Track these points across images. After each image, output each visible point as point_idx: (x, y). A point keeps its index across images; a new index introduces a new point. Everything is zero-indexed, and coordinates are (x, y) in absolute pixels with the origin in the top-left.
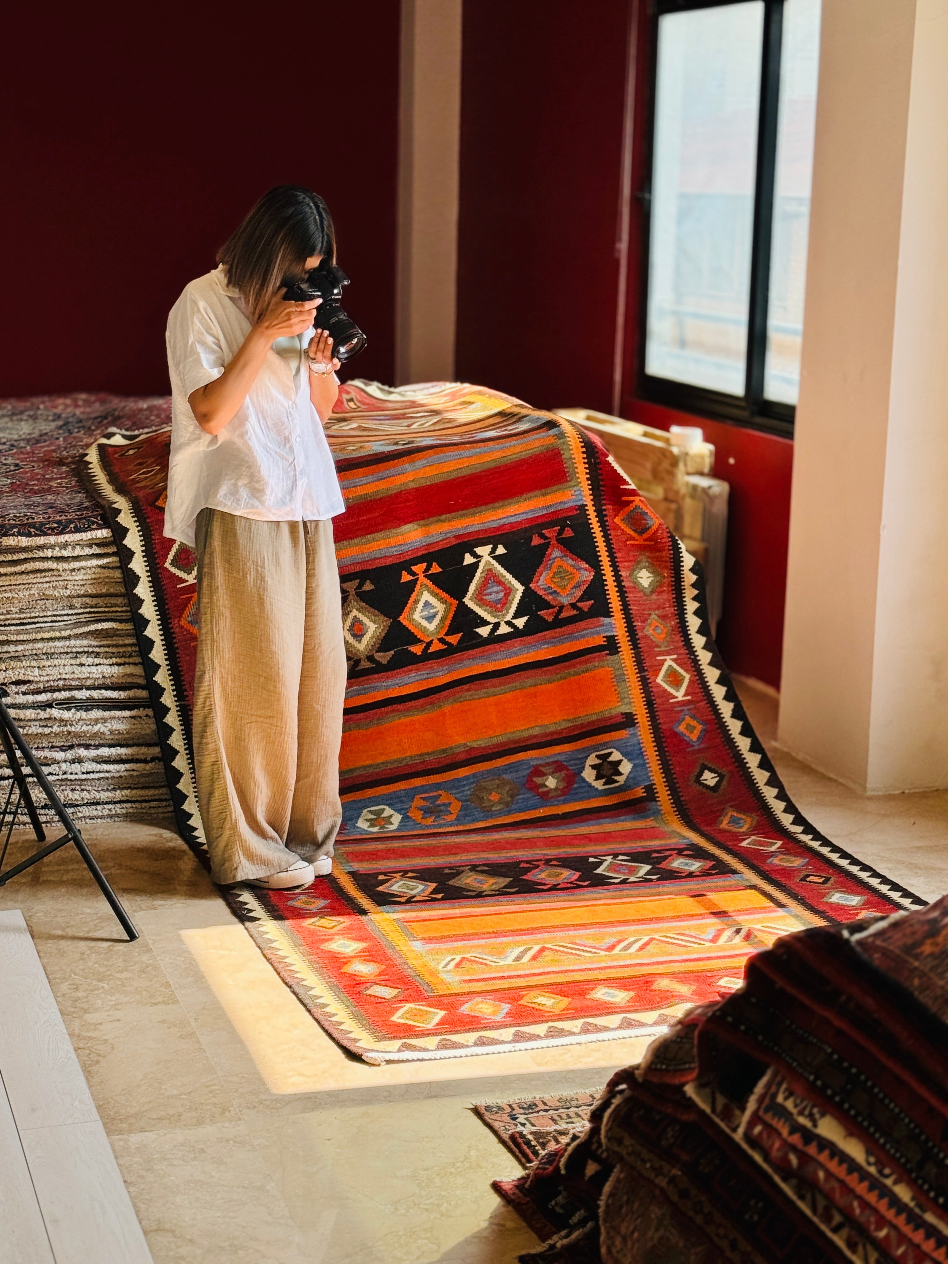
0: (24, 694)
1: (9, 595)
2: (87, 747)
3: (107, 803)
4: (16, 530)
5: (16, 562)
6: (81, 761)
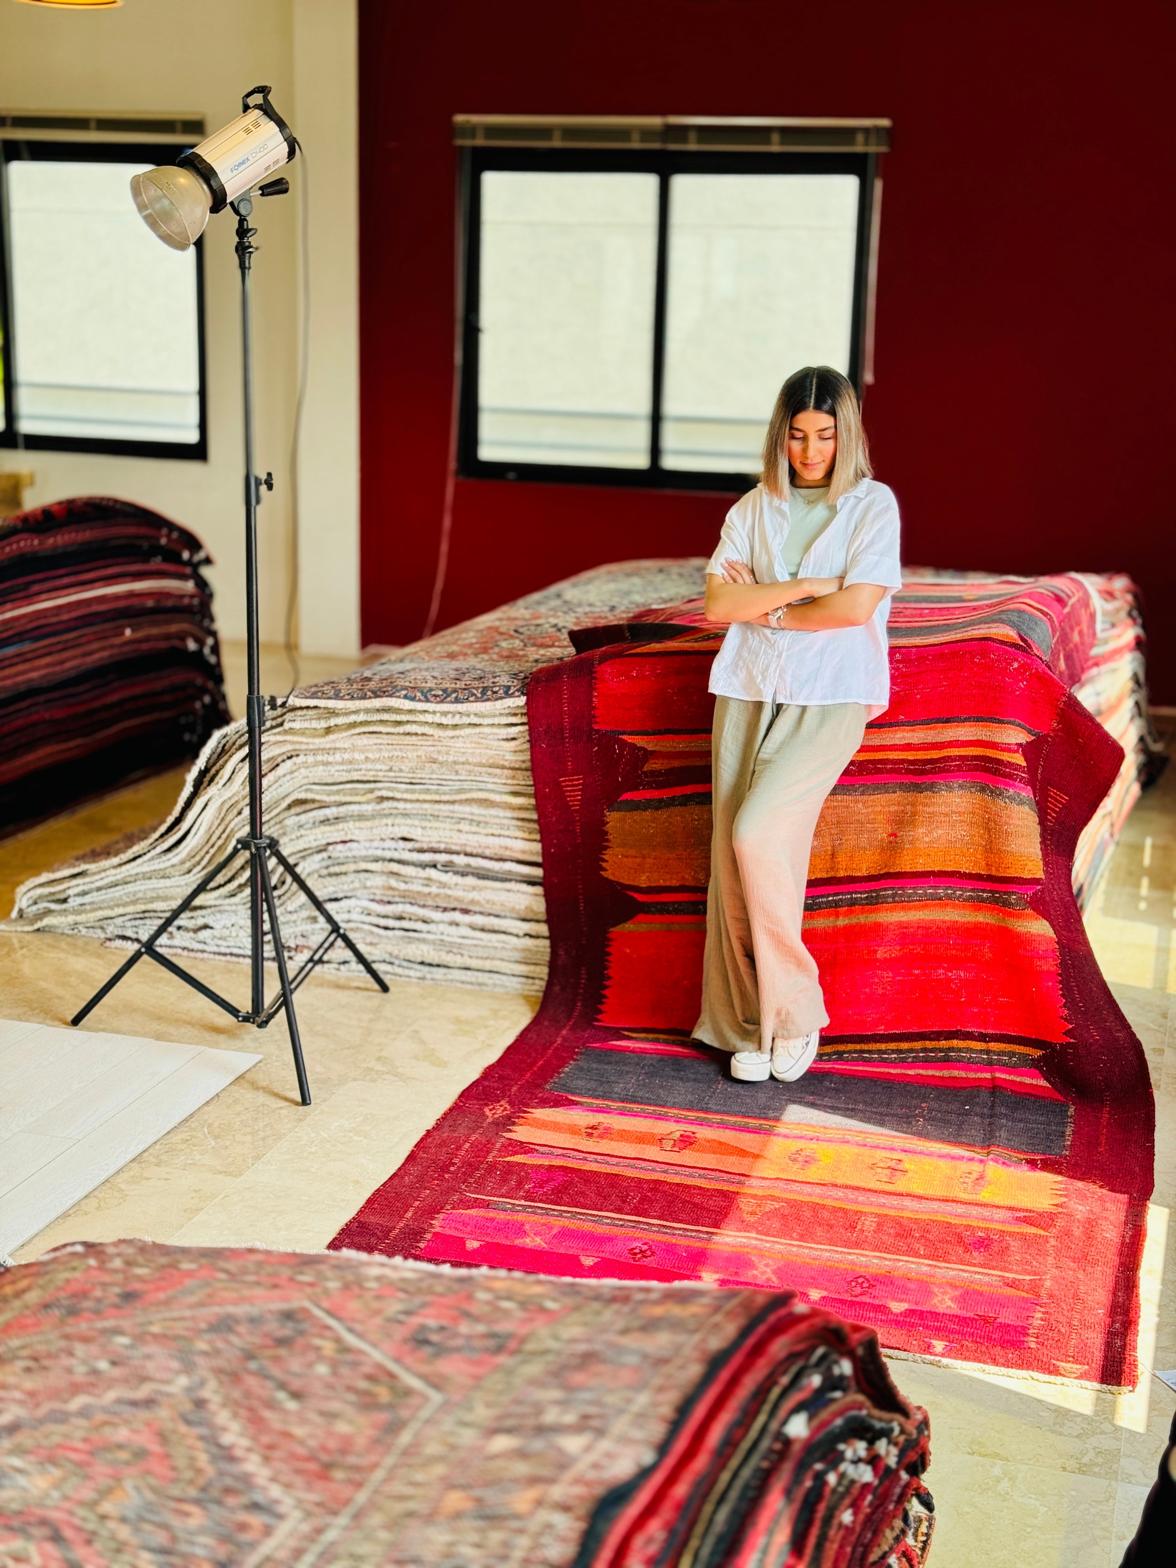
0: (410, 851)
1: (399, 753)
2: (466, 911)
3: (478, 970)
4: (404, 692)
5: (399, 723)
6: (457, 925)
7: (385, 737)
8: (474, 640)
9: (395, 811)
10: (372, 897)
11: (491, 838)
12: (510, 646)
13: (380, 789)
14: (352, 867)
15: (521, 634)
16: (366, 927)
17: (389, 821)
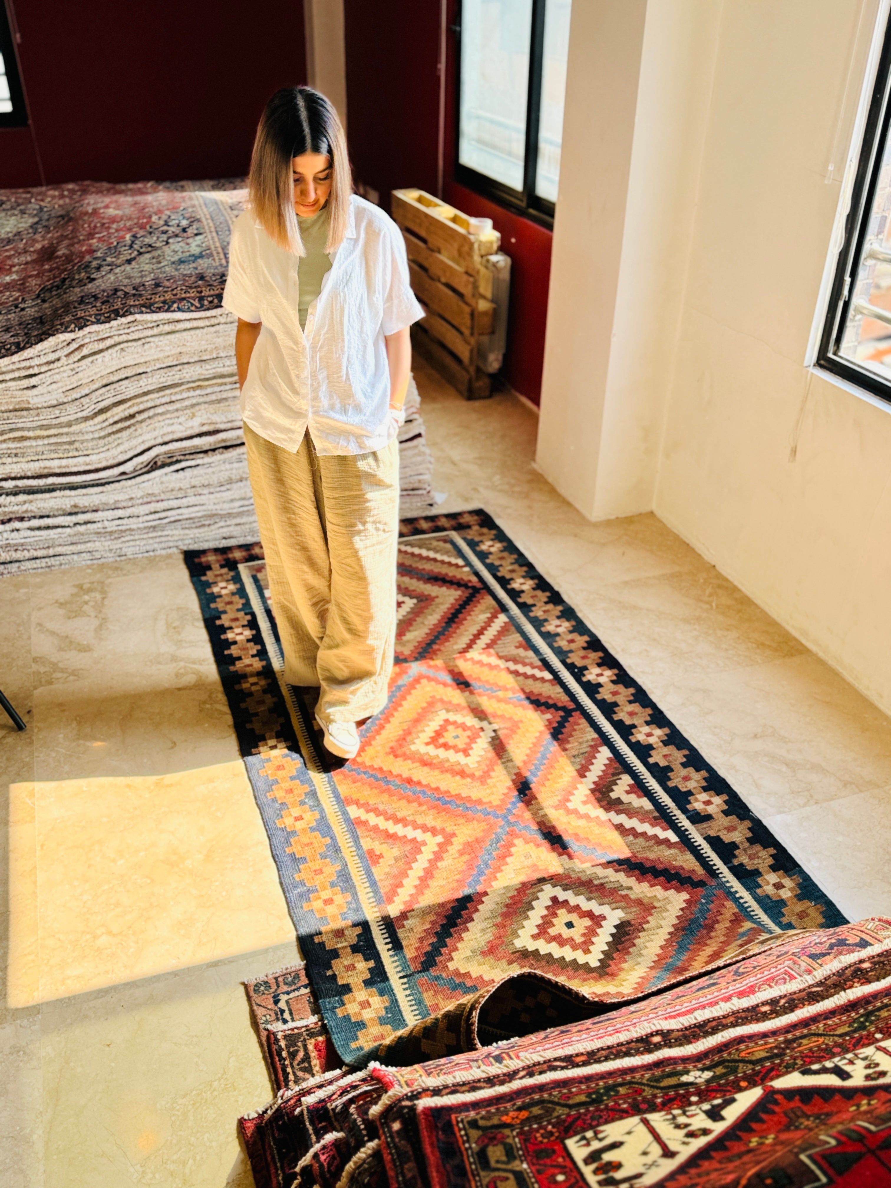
6: (18, 530)
11: (32, 463)
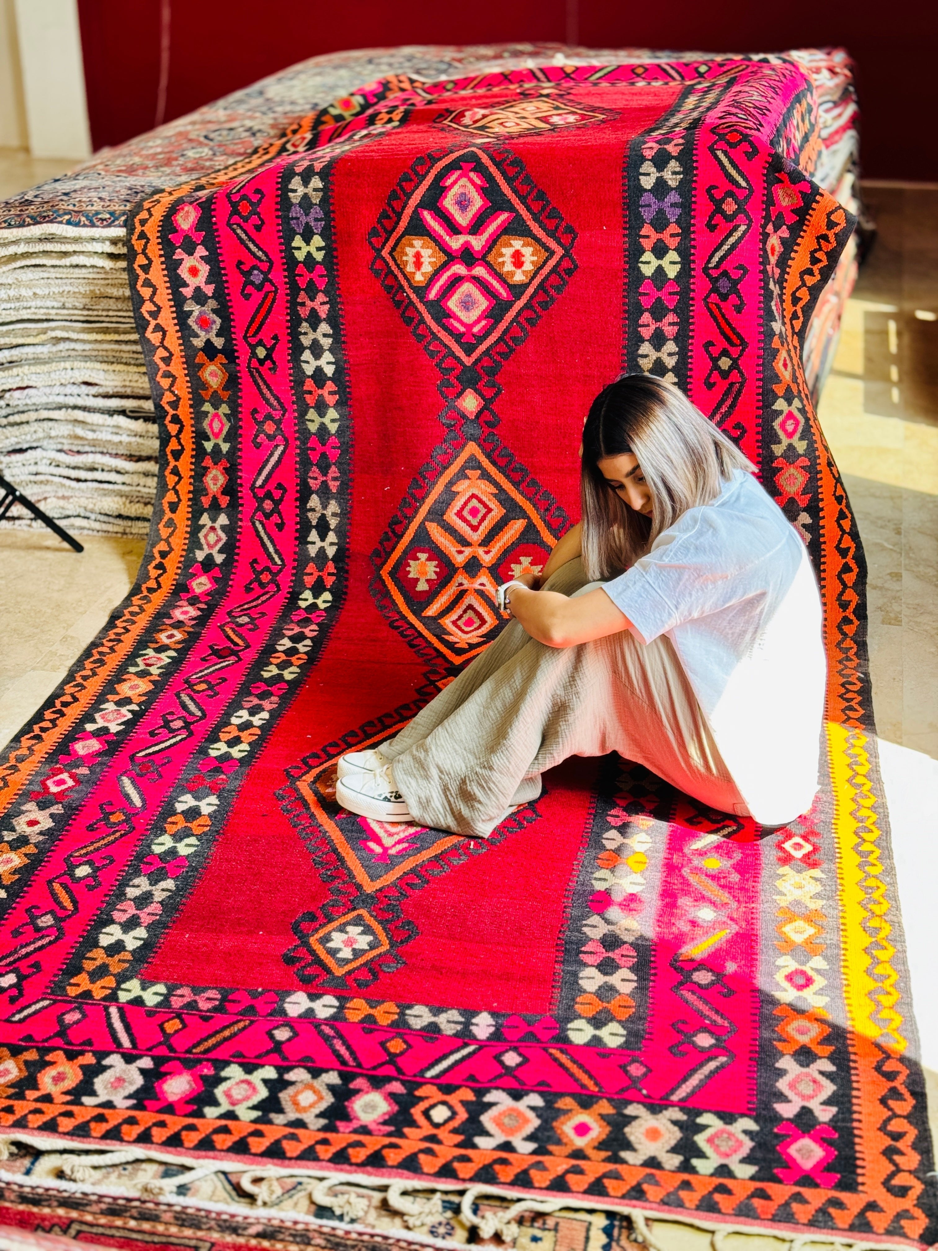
0: (94, 396)
1: (70, 288)
4: (67, 217)
5: (65, 254)
7: (52, 270)
8: (159, 150)
9: (73, 353)
10: (59, 447)
12: (197, 156)
13: (53, 329)
14: (33, 416)
15: (211, 140)
16: (57, 479)
17: (68, 365)
